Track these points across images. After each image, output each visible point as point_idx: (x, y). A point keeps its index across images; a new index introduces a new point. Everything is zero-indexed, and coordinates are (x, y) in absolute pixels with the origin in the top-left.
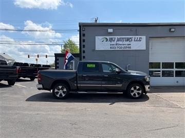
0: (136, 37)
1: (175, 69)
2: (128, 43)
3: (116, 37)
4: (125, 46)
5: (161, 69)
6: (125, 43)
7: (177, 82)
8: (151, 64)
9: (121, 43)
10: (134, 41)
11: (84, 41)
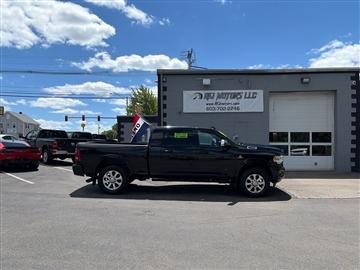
0: (248, 91)
1: (311, 144)
2: (235, 100)
3: (216, 92)
4: (230, 106)
5: (289, 144)
6: (230, 101)
7: (316, 164)
8: (271, 134)
9: (223, 101)
10: (245, 98)
11: (165, 98)
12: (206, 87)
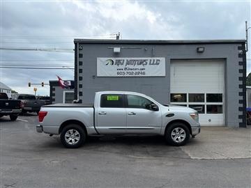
0: (152, 59)
1: (206, 103)
2: (141, 66)
3: (125, 59)
4: (137, 71)
5: (188, 103)
8: (172, 95)
9: (131, 67)
10: (150, 64)
11: (81, 63)
12: (117, 55)
